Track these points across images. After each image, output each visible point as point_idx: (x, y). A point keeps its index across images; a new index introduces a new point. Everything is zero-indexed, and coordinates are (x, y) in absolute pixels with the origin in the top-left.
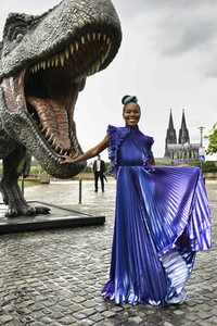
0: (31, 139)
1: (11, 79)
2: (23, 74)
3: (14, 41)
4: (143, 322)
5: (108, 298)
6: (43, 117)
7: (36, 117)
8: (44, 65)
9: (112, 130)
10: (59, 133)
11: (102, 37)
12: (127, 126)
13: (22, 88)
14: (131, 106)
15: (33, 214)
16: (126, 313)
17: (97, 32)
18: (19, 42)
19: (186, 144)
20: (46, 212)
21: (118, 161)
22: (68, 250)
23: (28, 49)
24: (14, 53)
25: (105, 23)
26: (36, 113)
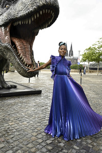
0: (13, 58)
1: (3, 28)
2: (10, 26)
3: (5, 9)
4: (64, 146)
5: (48, 133)
6: (19, 48)
7: (15, 48)
8: (20, 23)
9: (53, 57)
10: (26, 56)
11: (50, 12)
12: (60, 56)
13: (9, 33)
14: (63, 47)
15: (9, 88)
16: (56, 141)
17: (48, 9)
18: (7, 9)
19: (72, 57)
20: (15, 87)
21: (55, 72)
22: (27, 107)
23: (13, 14)
24: (5, 15)
25: (53, 5)
26: (15, 45)
